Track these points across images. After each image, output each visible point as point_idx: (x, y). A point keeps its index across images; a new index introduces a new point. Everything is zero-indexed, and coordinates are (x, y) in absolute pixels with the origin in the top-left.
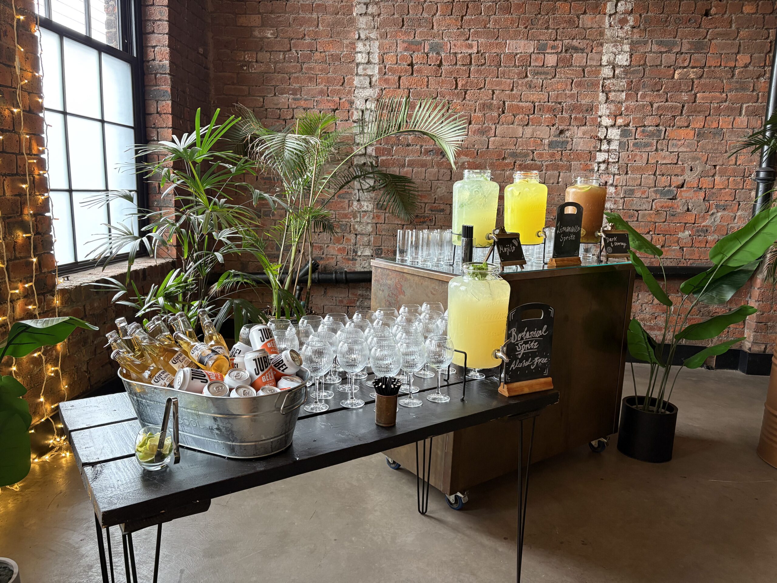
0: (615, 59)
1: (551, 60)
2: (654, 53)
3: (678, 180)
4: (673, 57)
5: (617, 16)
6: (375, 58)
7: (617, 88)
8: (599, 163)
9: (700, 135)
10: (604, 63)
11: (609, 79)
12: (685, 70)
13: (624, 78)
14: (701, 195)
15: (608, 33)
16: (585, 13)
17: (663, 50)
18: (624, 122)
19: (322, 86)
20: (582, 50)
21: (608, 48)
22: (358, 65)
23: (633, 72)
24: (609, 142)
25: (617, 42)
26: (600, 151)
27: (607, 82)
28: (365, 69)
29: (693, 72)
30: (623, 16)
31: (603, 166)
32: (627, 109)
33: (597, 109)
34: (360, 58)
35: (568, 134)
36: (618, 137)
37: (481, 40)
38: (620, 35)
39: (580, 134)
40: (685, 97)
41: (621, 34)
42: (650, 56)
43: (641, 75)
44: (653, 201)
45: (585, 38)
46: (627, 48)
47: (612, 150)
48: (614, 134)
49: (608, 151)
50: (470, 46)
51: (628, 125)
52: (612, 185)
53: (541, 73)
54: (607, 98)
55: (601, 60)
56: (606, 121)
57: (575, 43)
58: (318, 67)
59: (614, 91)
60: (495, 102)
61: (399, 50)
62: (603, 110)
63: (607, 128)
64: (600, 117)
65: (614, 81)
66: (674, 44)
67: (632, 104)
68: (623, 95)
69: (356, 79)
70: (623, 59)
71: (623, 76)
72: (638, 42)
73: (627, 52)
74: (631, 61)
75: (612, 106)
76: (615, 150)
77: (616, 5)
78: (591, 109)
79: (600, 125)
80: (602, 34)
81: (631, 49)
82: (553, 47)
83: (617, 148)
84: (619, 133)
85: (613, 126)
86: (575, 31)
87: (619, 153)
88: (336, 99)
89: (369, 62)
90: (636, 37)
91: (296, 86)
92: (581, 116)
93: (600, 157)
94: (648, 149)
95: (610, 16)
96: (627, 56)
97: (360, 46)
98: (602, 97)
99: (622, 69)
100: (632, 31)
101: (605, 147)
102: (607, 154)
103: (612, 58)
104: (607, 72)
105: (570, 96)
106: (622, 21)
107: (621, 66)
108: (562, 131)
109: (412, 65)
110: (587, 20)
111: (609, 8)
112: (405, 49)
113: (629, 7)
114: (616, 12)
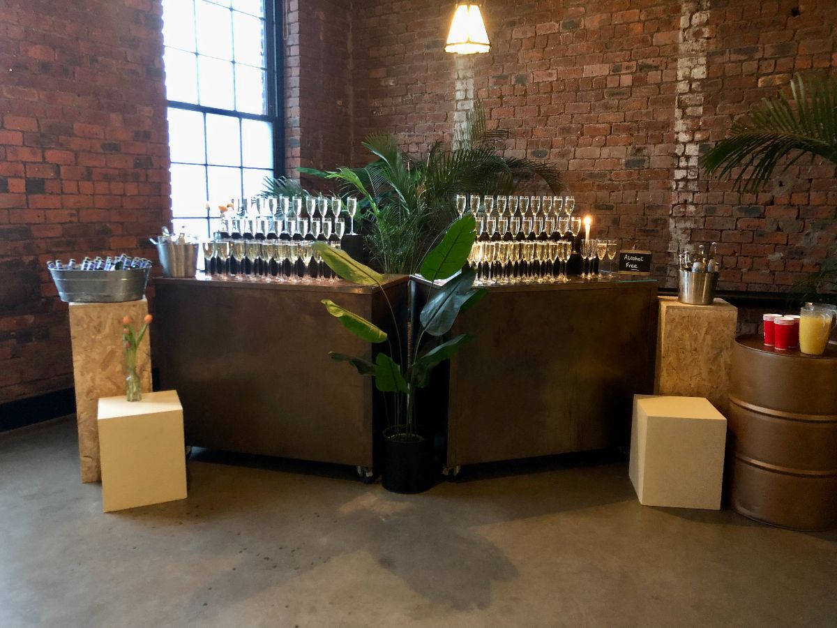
0: (690, 73)
1: (627, 80)
2: (733, 62)
3: (765, 197)
4: (755, 64)
5: (691, 31)
6: (471, 95)
7: (693, 103)
8: (677, 181)
10: (680, 78)
11: (685, 94)
12: (770, 77)
13: (701, 92)
14: (793, 211)
15: (683, 48)
16: (658, 30)
17: (742, 58)
18: (702, 137)
19: (429, 123)
20: (656, 68)
21: (683, 63)
22: (458, 101)
23: (710, 85)
24: (688, 158)
25: (691, 55)
26: (679, 168)
27: (684, 97)
28: (462, 105)
29: (779, 78)
30: (697, 29)
31: (681, 185)
32: (704, 123)
33: (673, 125)
34: (459, 95)
35: (645, 152)
36: (696, 153)
37: (560, 68)
38: (694, 48)
39: (657, 152)
41: (696, 46)
42: (728, 66)
43: (720, 86)
44: (737, 220)
45: (659, 56)
46: (703, 60)
47: (691, 166)
48: (692, 150)
49: (687, 168)
50: (550, 75)
51: (707, 140)
52: (692, 203)
53: (617, 94)
54: (684, 113)
55: (677, 75)
56: (683, 137)
57: (649, 61)
58: (427, 106)
59: (691, 106)
60: (573, 126)
61: (490, 85)
62: (680, 125)
63: (685, 144)
64: (678, 133)
65: (691, 96)
66: (756, 50)
67: (710, 118)
68: (701, 110)
69: (456, 113)
70: (699, 73)
71: (700, 90)
72: (714, 54)
73: (703, 65)
74: (708, 74)
75: (689, 122)
76: (694, 166)
77: (691, 19)
78: (668, 125)
79: (677, 142)
80: (676, 49)
81: (708, 62)
82: (628, 68)
83: (696, 164)
84: (698, 149)
85: (692, 141)
86: (648, 50)
87: (699, 170)
88: (440, 133)
89: (466, 99)
90: (712, 48)
91: (410, 124)
92: (657, 133)
93: (679, 174)
95: (684, 30)
96: (703, 69)
97: (459, 85)
98: (678, 113)
99: (698, 83)
100: (708, 43)
101: (683, 164)
102: (685, 171)
103: (687, 73)
104: (682, 87)
105: (646, 114)
106: (697, 34)
107: (697, 80)
108: (639, 150)
109: (501, 97)
110: (661, 38)
111: (683, 22)
112: (495, 84)
113: (705, 18)
114: (691, 26)
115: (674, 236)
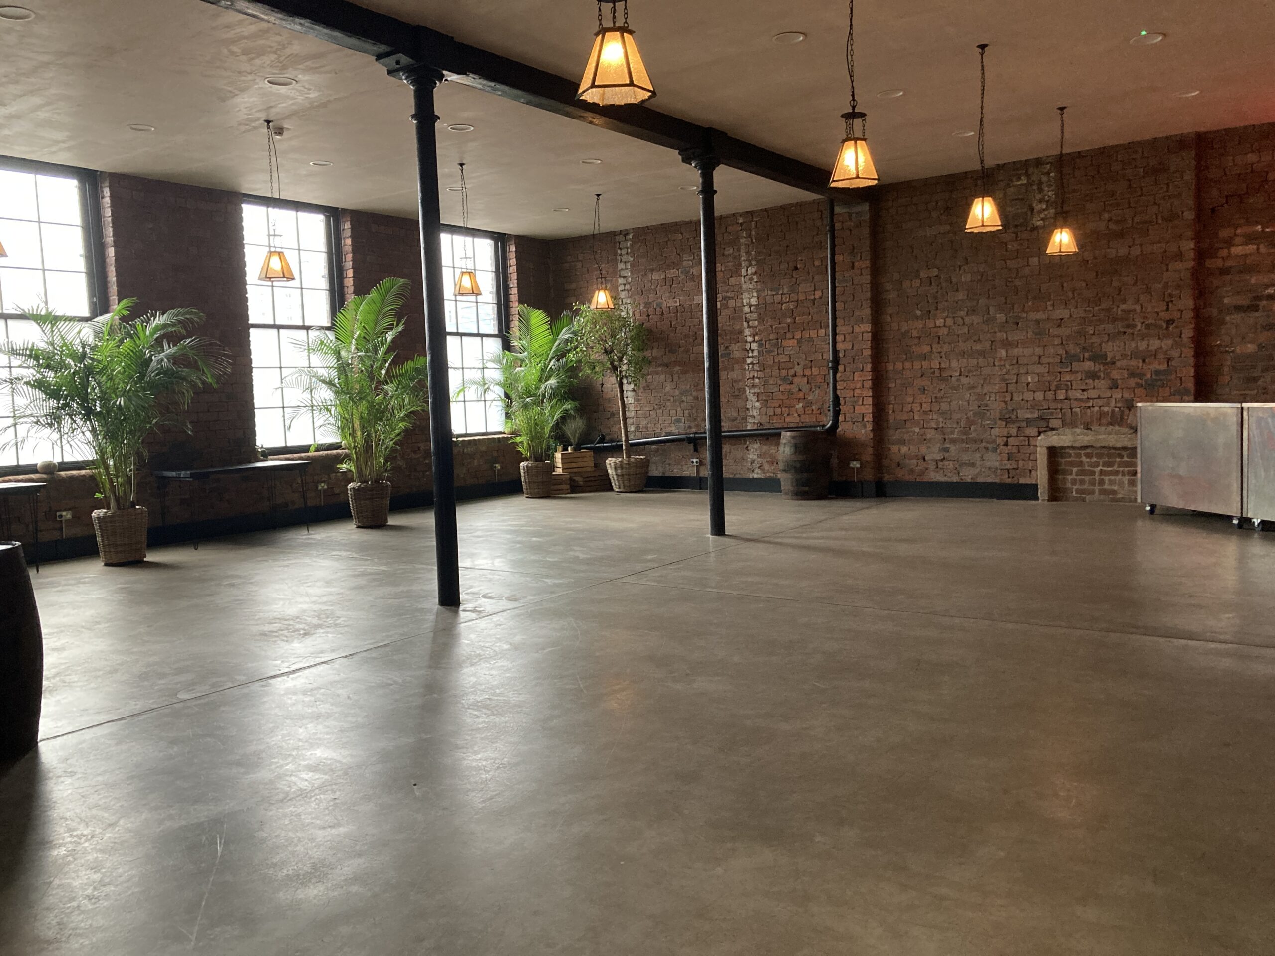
0: (750, 301)
2: (770, 295)
3: (792, 372)
4: (780, 297)
5: (748, 277)
7: (752, 319)
8: (748, 365)
9: (799, 342)
10: (744, 304)
11: (748, 313)
12: (787, 304)
13: (758, 313)
14: (806, 379)
15: (744, 287)
16: (731, 277)
17: (774, 293)
18: (759, 338)
20: (732, 298)
21: (745, 295)
23: (760, 308)
24: (752, 351)
25: (749, 290)
26: (748, 357)
27: (747, 315)
29: (792, 305)
30: (751, 276)
31: (750, 366)
32: (759, 330)
33: (744, 332)
35: (730, 348)
36: (757, 348)
37: (681, 298)
39: (736, 348)
40: (789, 320)
41: (751, 286)
42: (767, 298)
43: (765, 309)
44: (780, 386)
45: (733, 291)
46: (755, 294)
47: (754, 356)
48: (754, 346)
49: (752, 357)
50: (676, 302)
51: (761, 340)
52: (756, 378)
54: (748, 325)
55: (743, 302)
56: (749, 339)
57: (728, 294)
61: (641, 308)
62: (747, 332)
63: (750, 343)
64: (746, 336)
65: (751, 314)
66: (779, 289)
67: (762, 327)
68: (756, 323)
70: (753, 301)
71: (757, 311)
72: (760, 291)
73: (755, 297)
74: (757, 301)
75: (751, 329)
76: (756, 356)
77: (747, 271)
78: (741, 332)
79: (746, 341)
80: (741, 288)
81: (758, 295)
83: (757, 354)
84: (757, 345)
85: (754, 341)
86: (727, 287)
87: (758, 357)
90: (758, 287)
92: (735, 337)
93: (749, 361)
94: (773, 354)
95: (744, 277)
96: (755, 299)
98: (745, 324)
99: (754, 307)
100: (756, 284)
102: (752, 359)
103: (748, 301)
104: (746, 309)
105: (730, 325)
106: (751, 279)
107: (754, 305)
108: (727, 347)
109: (648, 316)
110: (732, 281)
111: (743, 272)
112: (645, 307)
113: (753, 270)
114: (747, 275)
115: (749, 398)
